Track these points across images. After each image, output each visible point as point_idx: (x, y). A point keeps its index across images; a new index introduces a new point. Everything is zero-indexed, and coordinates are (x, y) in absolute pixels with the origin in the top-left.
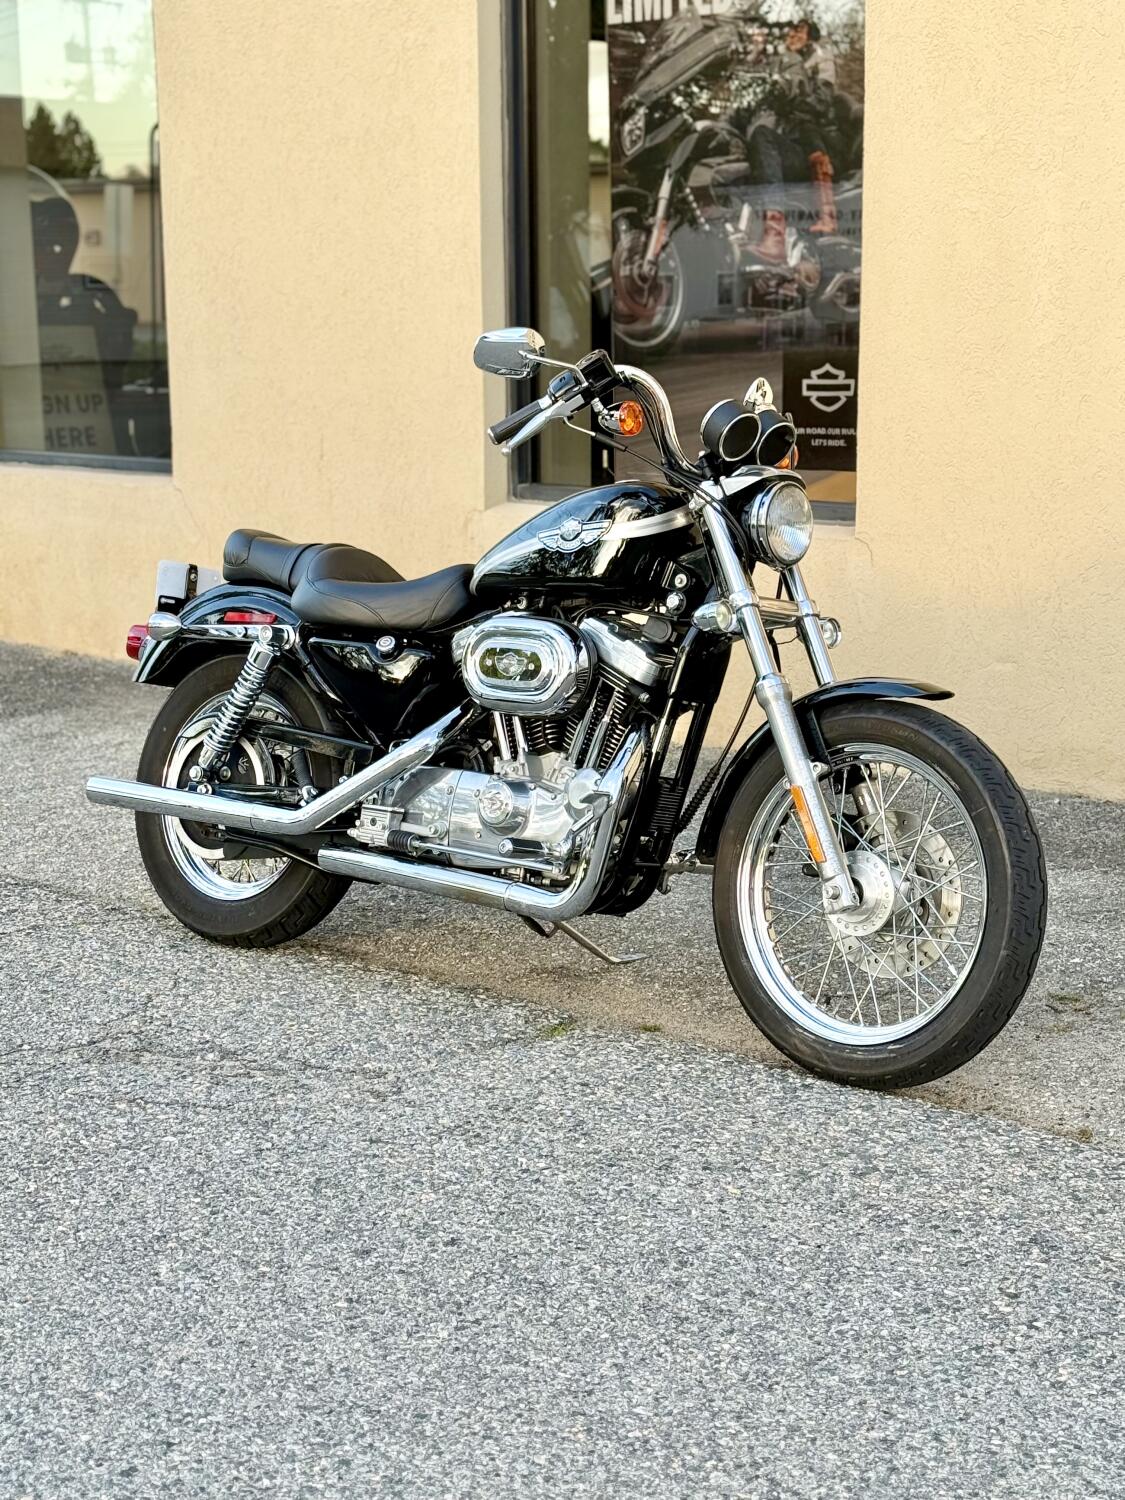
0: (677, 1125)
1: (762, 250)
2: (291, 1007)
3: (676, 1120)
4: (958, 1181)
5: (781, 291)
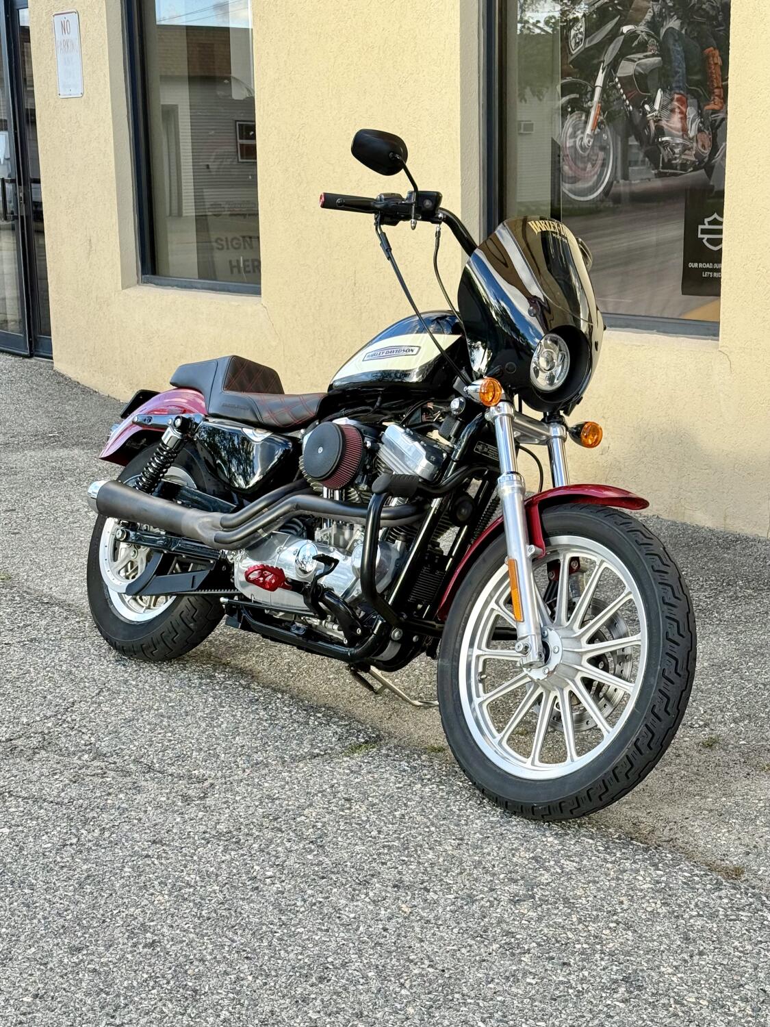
0: (396, 843)
1: (670, 125)
2: (169, 718)
3: (399, 838)
4: (595, 913)
5: (683, 157)
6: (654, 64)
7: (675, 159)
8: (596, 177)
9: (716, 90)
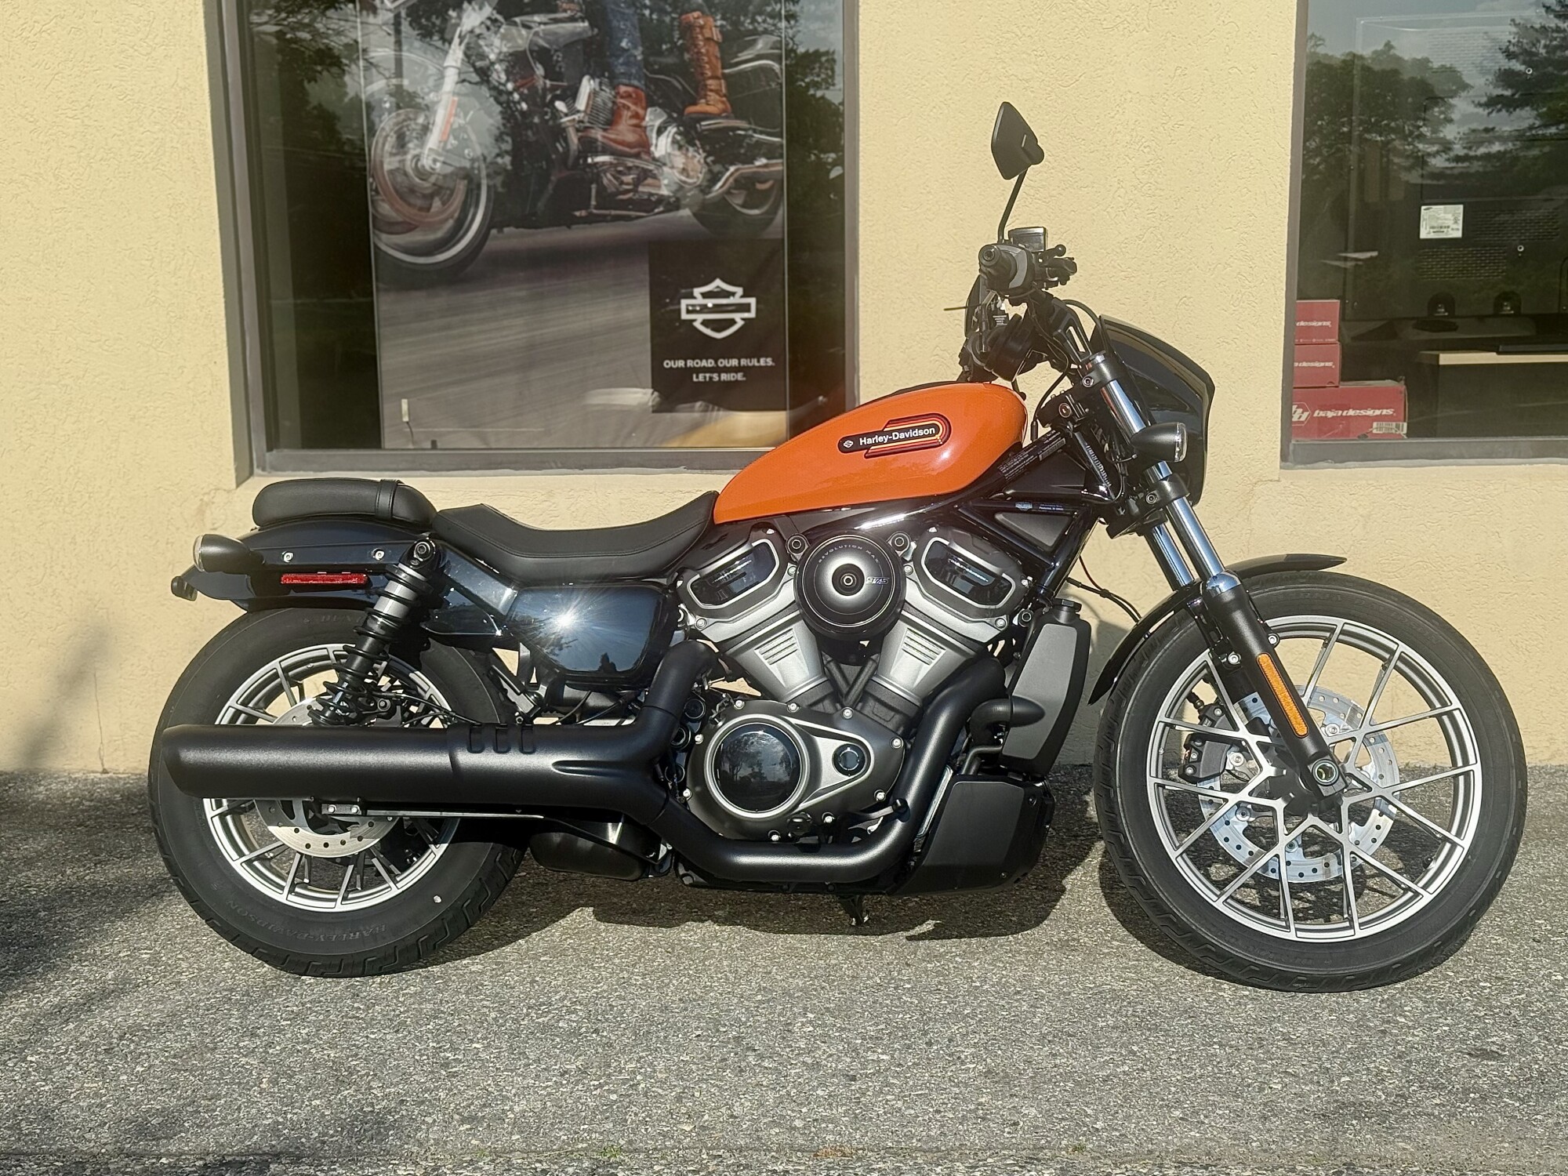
1: (613, 136)
5: (641, 189)
6: (573, 34)
7: (627, 192)
8: (451, 223)
9: (710, 82)
